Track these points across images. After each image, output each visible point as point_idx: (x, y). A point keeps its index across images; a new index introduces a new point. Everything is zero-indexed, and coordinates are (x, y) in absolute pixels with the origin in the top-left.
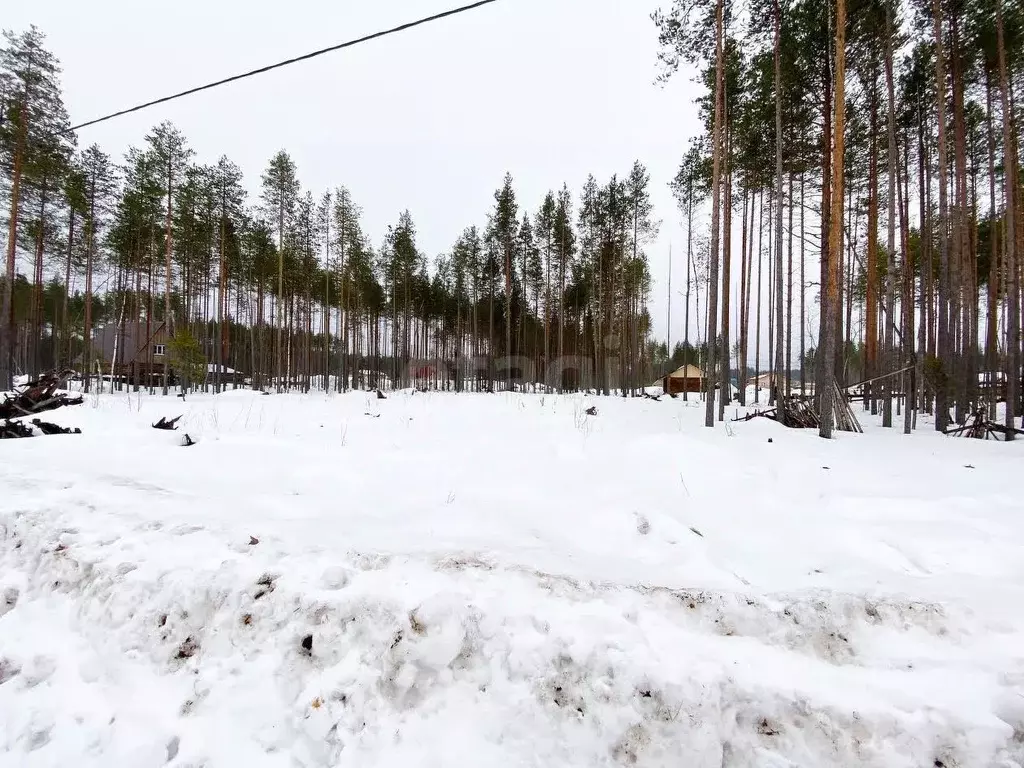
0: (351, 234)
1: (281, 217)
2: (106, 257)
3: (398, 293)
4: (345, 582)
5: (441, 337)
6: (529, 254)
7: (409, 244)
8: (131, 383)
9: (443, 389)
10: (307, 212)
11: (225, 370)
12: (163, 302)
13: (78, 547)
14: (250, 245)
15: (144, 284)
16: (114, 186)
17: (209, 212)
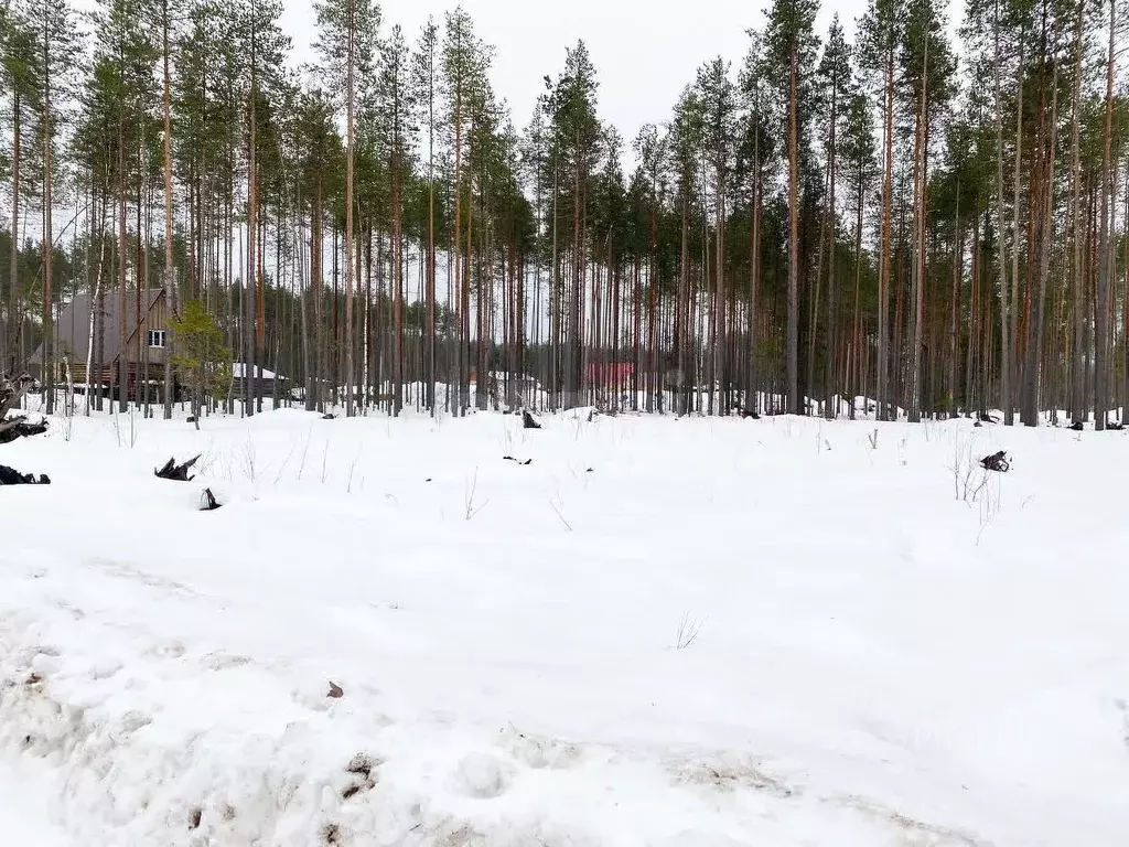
0: (473, 102)
1: (348, 82)
2: (71, 177)
3: (562, 214)
4: (499, 785)
5: (646, 300)
6: (843, 108)
7: (584, 111)
8: (116, 397)
9: (649, 410)
10: (394, 66)
11: (260, 374)
12: (160, 253)
13: (61, 678)
14: (296, 140)
15: (131, 222)
16: (79, 50)
17: (229, 83)
